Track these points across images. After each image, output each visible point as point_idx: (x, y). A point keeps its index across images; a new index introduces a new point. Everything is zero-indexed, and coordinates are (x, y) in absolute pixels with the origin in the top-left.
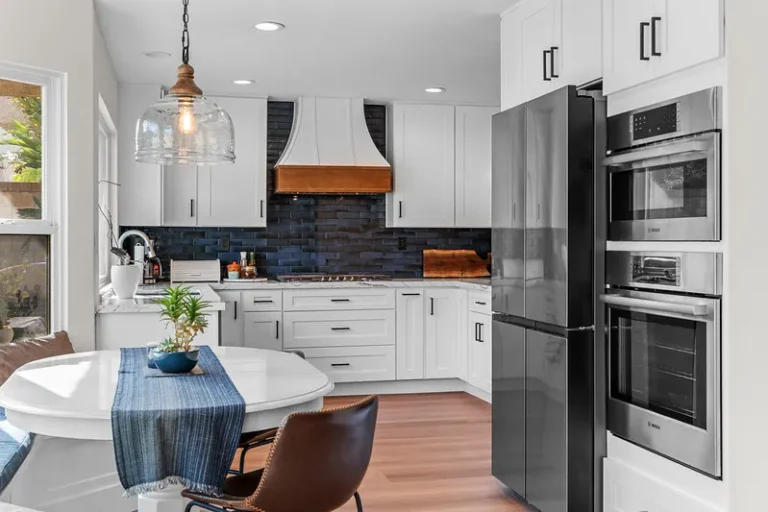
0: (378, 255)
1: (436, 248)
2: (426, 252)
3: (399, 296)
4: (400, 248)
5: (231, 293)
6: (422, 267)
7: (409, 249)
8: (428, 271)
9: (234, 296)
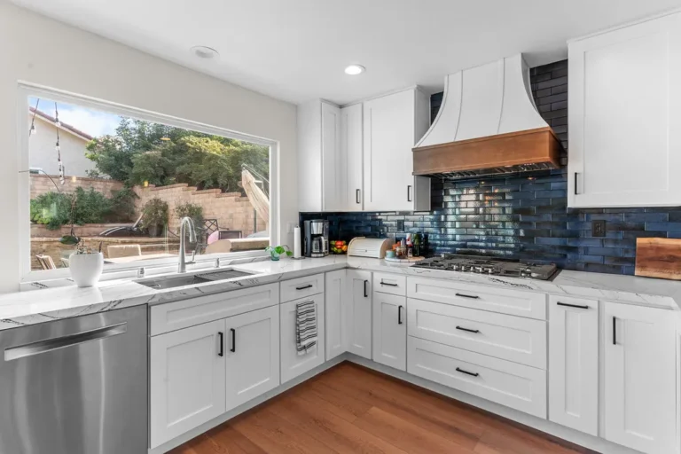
0: (556, 241)
1: (665, 237)
2: (641, 241)
3: (553, 305)
4: (595, 234)
5: (364, 272)
6: (632, 261)
7: (610, 235)
8: (643, 267)
9: (366, 275)
